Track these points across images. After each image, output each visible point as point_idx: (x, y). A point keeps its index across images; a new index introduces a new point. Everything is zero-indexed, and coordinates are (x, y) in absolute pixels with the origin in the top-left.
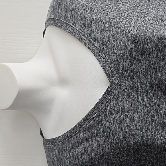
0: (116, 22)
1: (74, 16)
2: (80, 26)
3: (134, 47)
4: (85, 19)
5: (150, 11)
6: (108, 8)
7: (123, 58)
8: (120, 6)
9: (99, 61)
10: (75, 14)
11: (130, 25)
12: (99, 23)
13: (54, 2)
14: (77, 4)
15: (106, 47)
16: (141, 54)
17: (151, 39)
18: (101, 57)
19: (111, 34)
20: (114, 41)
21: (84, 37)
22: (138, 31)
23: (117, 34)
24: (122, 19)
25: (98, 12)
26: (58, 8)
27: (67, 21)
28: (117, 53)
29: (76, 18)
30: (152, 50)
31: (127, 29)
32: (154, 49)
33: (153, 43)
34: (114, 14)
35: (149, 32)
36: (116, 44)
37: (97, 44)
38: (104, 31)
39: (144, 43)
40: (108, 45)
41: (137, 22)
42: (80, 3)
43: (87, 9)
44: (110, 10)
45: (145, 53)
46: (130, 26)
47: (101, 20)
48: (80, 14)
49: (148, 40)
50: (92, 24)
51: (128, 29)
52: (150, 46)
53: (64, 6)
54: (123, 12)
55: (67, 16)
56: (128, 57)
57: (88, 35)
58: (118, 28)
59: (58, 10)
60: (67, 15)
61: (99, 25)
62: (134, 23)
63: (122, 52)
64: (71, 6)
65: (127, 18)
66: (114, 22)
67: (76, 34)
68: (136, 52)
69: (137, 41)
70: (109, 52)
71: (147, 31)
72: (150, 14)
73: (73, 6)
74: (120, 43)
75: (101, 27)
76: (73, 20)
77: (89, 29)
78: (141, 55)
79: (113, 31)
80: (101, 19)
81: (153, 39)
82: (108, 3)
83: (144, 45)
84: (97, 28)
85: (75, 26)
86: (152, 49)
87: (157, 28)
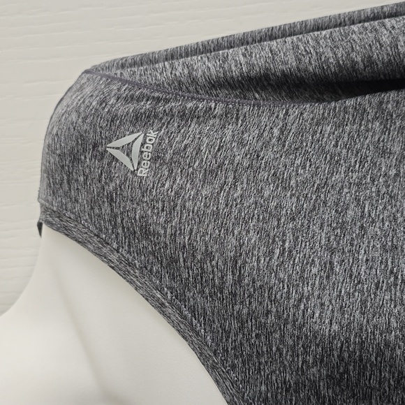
0: (259, 269)
1: (119, 220)
2: (143, 257)
3: (327, 375)
4: (156, 241)
5: (370, 215)
6: (227, 205)
7: (294, 398)
8: (266, 194)
9: (217, 382)
10: (122, 213)
11: (305, 289)
12: (202, 262)
13: (52, 160)
14: (125, 181)
15: (235, 348)
16: (354, 397)
17: (383, 354)
18: (222, 373)
19: (245, 311)
20: (258, 336)
21: (159, 296)
22: (335, 327)
23: (267, 316)
24: (276, 257)
25: (197, 220)
26: (65, 181)
27: (101, 230)
28: (274, 378)
29: (128, 229)
30: (389, 388)
31: (297, 307)
32: (393, 383)
33: (391, 367)
34: (248, 232)
35: (375, 327)
36: (265, 349)
37: (205, 329)
38: (221, 293)
39: (359, 366)
40: (241, 344)
41: (328, 277)
42: (135, 179)
43: (157, 202)
44: (235, 211)
45: (365, 395)
46: (306, 294)
47: (209, 255)
48: (137, 217)
49: (373, 359)
50: (181, 260)
51: (302, 307)
52: (381, 375)
53: (85, 181)
54: (279, 220)
55: (99, 216)
56: (309, 399)
57: (172, 293)
58: (266, 295)
59: (66, 186)
60: (97, 211)
61: (202, 268)
62: (318, 279)
63: (289, 381)
64: (106, 183)
65: (294, 252)
66: (252, 269)
67: (135, 279)
68: (334, 392)
69: (335, 359)
70: (247, 366)
71: (368, 321)
72: (371, 231)
73: (114, 185)
74: (278, 349)
75: (211, 277)
76: (120, 231)
77: (173, 275)
78: (352, 400)
79: (250, 303)
80: (206, 250)
81: (388, 354)
82: (226, 178)
83: (359, 374)
84: (199, 277)
85: (129, 252)
86: (386, 384)
87: (398, 307)
